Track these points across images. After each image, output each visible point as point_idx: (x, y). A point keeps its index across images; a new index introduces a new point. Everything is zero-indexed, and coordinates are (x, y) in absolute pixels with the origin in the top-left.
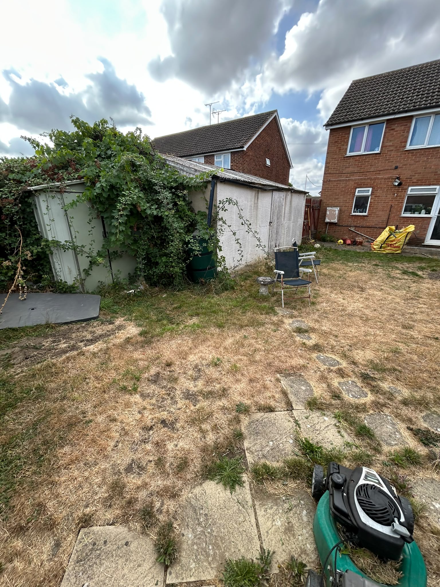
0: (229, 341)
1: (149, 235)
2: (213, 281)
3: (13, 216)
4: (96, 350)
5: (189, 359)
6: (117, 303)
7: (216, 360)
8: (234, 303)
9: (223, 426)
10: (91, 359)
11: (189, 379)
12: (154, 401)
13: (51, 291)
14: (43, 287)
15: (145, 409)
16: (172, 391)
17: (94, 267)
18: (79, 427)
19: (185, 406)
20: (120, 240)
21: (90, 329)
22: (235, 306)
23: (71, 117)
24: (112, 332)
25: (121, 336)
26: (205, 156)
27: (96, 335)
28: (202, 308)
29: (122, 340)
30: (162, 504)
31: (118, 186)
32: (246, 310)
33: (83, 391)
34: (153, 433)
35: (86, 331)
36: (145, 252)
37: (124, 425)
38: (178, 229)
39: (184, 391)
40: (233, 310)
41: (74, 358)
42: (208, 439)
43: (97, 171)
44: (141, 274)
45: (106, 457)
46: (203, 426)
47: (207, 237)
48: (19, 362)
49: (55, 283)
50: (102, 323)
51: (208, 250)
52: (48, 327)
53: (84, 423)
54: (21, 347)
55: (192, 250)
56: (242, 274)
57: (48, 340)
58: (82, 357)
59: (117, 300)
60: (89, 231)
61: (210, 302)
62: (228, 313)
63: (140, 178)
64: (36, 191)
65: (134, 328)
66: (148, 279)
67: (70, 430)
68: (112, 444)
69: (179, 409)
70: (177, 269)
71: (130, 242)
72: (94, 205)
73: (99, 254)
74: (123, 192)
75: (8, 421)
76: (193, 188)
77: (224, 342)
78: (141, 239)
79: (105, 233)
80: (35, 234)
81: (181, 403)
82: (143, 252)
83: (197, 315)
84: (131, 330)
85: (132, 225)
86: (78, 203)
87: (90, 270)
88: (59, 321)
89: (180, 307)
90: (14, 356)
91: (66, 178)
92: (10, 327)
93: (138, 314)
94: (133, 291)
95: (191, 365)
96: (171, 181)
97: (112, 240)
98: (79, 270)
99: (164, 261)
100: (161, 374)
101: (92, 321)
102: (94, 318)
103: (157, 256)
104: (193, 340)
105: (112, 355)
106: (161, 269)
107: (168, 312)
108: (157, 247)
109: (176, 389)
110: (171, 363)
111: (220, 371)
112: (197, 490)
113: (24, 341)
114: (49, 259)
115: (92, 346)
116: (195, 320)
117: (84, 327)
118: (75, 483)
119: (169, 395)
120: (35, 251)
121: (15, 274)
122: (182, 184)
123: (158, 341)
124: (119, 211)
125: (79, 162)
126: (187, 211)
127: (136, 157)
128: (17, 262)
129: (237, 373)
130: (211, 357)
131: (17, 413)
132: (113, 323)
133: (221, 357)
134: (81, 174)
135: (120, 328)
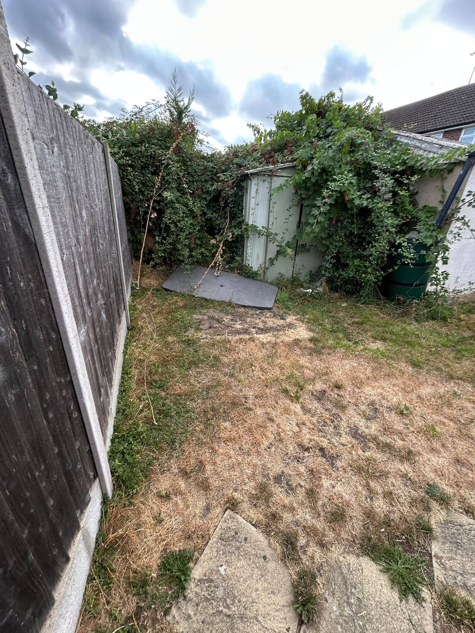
0: (426, 391)
1: (348, 230)
2: (416, 303)
3: (228, 199)
4: (265, 341)
5: (365, 391)
6: (291, 299)
7: (403, 407)
8: (444, 341)
9: (402, 500)
10: (259, 349)
11: (360, 415)
12: (314, 420)
13: (238, 273)
14: (233, 268)
15: (304, 424)
16: (336, 418)
17: (280, 258)
18: (240, 409)
19: (351, 445)
20: (314, 233)
21: (263, 318)
22: (443, 345)
23: (301, 93)
24: (281, 328)
25: (290, 336)
26: (445, 132)
27: (267, 326)
28: (392, 333)
29: (290, 339)
30: (307, 544)
31: (330, 169)
32: (463, 356)
33: (248, 376)
34: (309, 456)
35: (259, 319)
36: (337, 249)
37: (280, 430)
38: (389, 227)
39: (352, 426)
40: (439, 349)
41: (246, 342)
42: (376, 504)
43: (312, 152)
44: (325, 274)
45: (258, 453)
46: (372, 484)
47: (429, 242)
48: (205, 328)
49: (242, 266)
50: (274, 316)
51: (425, 259)
52: (230, 305)
53: (244, 408)
54: (209, 316)
55: (401, 256)
56: (465, 304)
57: (228, 317)
58: (252, 343)
59: (292, 296)
60: (286, 219)
61: (404, 329)
62: (430, 351)
63: (357, 160)
64: (252, 174)
65: (305, 331)
66: (330, 281)
67: (233, 409)
68: (266, 443)
69: (343, 445)
70: (371, 277)
71: (324, 235)
72: (299, 191)
73: (288, 245)
74: (334, 177)
75: (191, 376)
76: (427, 173)
77: (418, 388)
78: (337, 234)
79: (300, 222)
80: (239, 218)
81: (346, 439)
82: (335, 249)
83: (384, 340)
84: (302, 333)
85: (332, 216)
86: (284, 188)
87: (275, 260)
88: (239, 303)
89: (362, 323)
90: (203, 323)
91: (280, 161)
92: (204, 296)
93: (312, 317)
94: (311, 291)
95: (366, 399)
96: (397, 163)
97: (306, 231)
98: (266, 257)
99: (356, 263)
100: (327, 394)
101: (266, 311)
102: (269, 309)
103: (348, 257)
104: (374, 369)
105: (279, 351)
106: (350, 273)
107: (346, 325)
108: (352, 245)
109: (341, 419)
110: (341, 385)
111: (406, 424)
112: (351, 559)
113: (211, 312)
114: (244, 242)
115: (262, 336)
116: (378, 345)
117: (257, 315)
118: (230, 461)
119: (332, 422)
120: (236, 233)
121: (216, 252)
122: (412, 167)
123: (329, 354)
124: (324, 198)
125: (296, 144)
126: (407, 204)
127: (362, 133)
128: (220, 241)
129: (434, 439)
130: (395, 400)
131: (198, 372)
132: (284, 319)
133: (412, 406)
134: (295, 156)
135: (290, 326)
